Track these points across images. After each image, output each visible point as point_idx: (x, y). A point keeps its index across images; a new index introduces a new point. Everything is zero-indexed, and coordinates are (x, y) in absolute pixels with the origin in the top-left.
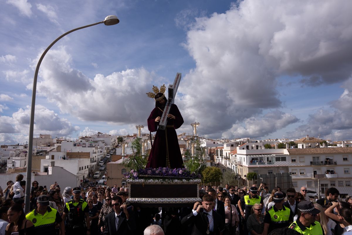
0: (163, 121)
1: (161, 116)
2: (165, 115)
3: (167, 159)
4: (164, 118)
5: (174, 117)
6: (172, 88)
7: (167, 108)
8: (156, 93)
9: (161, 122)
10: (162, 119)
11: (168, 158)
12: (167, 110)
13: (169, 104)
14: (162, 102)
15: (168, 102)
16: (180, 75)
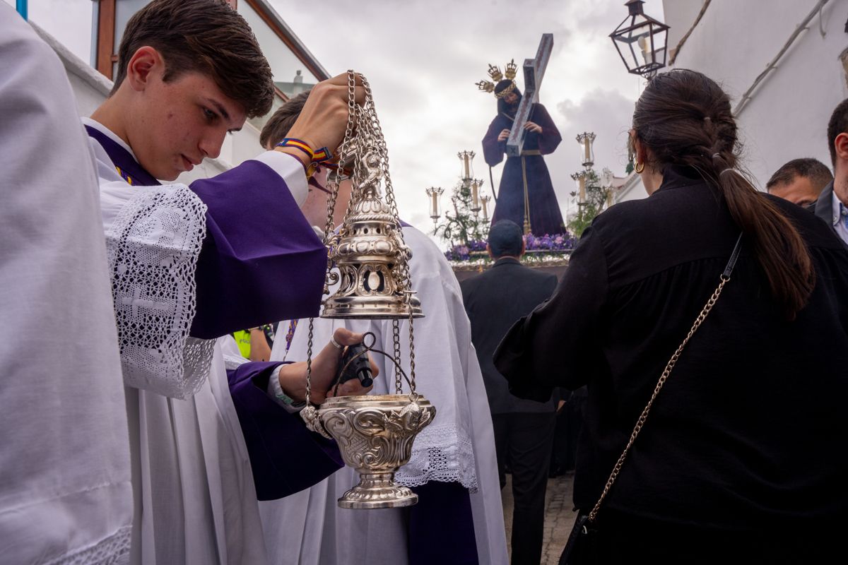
0: (515, 137)
1: (510, 128)
2: (519, 124)
3: (526, 221)
4: (517, 131)
5: (538, 128)
6: (530, 66)
7: (523, 111)
8: (496, 80)
9: (510, 139)
10: (513, 132)
11: (527, 219)
12: (522, 115)
13: (527, 102)
14: (511, 99)
15: (523, 99)
16: (550, 39)
